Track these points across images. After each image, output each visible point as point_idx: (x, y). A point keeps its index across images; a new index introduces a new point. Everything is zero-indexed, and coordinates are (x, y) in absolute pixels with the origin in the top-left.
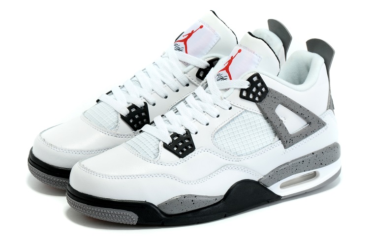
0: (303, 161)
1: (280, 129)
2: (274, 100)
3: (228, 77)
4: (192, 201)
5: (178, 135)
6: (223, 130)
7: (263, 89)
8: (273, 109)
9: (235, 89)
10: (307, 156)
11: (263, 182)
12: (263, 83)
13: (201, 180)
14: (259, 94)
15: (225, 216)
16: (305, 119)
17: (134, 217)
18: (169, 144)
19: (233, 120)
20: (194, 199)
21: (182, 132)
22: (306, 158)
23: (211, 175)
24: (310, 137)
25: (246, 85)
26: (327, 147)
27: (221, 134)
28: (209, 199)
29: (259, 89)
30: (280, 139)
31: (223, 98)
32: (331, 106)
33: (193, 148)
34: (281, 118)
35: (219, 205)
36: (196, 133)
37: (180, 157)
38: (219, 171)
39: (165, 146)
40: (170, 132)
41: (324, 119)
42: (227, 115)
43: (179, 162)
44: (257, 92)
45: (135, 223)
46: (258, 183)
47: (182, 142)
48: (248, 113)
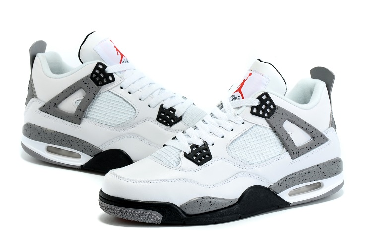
0: (309, 172)
1: (287, 142)
2: (282, 116)
3: (241, 97)
4: (210, 202)
5: (197, 146)
6: (237, 142)
7: (272, 107)
8: (281, 124)
9: (247, 106)
10: (313, 167)
11: (273, 189)
12: (271, 101)
13: (217, 185)
14: (268, 110)
15: (240, 218)
16: (309, 133)
17: (158, 217)
18: (189, 154)
19: (245, 133)
20: (212, 200)
21: (200, 143)
22: (312, 169)
23: (226, 181)
24: (315, 150)
25: (257, 103)
26: (330, 161)
27: (235, 145)
28: (225, 201)
29: (268, 106)
30: (287, 151)
31: (236, 114)
32: (333, 124)
33: (210, 157)
34: (288, 133)
35: (234, 207)
36: (213, 145)
37: (199, 164)
38: (234, 177)
39: (186, 155)
40: (190, 144)
41: (327, 136)
42: (240, 129)
43: (198, 169)
44: (266, 108)
45: (160, 222)
46: (268, 190)
47: (200, 152)
48: (258, 127)
